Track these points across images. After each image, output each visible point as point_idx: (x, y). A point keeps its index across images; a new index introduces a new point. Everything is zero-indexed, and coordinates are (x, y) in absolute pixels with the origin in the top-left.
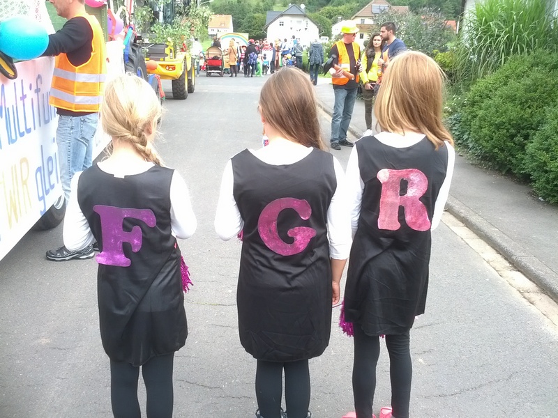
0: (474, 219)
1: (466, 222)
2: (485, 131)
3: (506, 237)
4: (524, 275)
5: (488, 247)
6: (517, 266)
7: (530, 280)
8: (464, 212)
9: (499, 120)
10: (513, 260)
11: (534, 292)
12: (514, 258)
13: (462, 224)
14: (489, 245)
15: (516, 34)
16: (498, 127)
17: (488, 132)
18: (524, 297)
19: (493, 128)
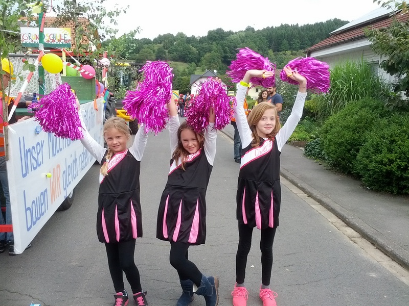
0: (325, 200)
1: (320, 202)
2: (332, 148)
3: (344, 209)
4: (353, 229)
5: (333, 215)
6: (349, 224)
7: (356, 231)
8: (319, 196)
9: (340, 140)
10: (347, 221)
11: (357, 238)
12: (347, 220)
13: (318, 203)
14: (334, 214)
15: (353, 88)
16: (340, 145)
17: (334, 149)
18: (351, 240)
19: (336, 146)
